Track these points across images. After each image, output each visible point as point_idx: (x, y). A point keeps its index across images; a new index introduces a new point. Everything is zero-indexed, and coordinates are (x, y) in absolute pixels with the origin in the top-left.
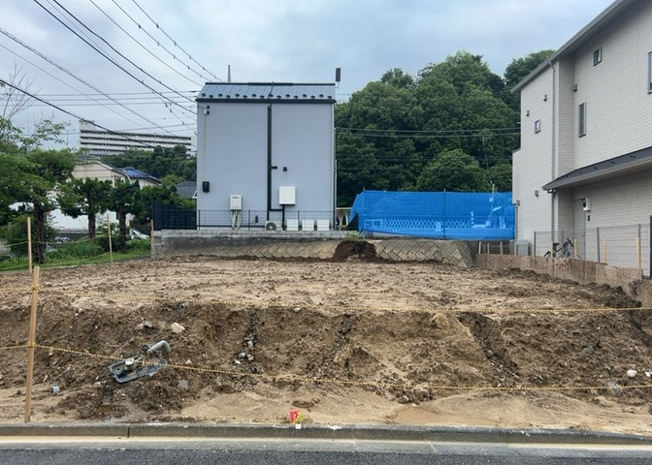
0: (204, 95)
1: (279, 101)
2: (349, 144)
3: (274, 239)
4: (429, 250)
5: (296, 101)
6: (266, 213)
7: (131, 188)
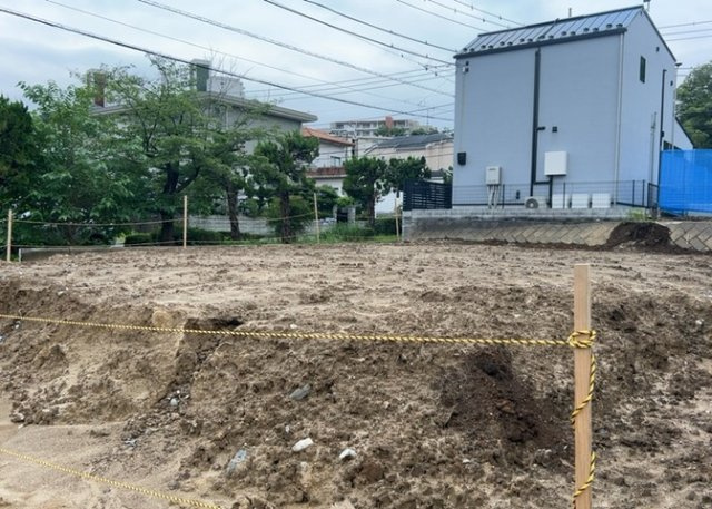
0: (466, 49)
6: (529, 187)
7: (416, 165)
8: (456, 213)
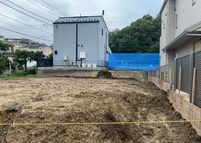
0: (56, 21)
1: (81, 22)
2: (129, 39)
3: (77, 70)
4: (131, 74)
5: (86, 22)
6: (76, 61)
7: (40, 53)
8: (55, 68)
